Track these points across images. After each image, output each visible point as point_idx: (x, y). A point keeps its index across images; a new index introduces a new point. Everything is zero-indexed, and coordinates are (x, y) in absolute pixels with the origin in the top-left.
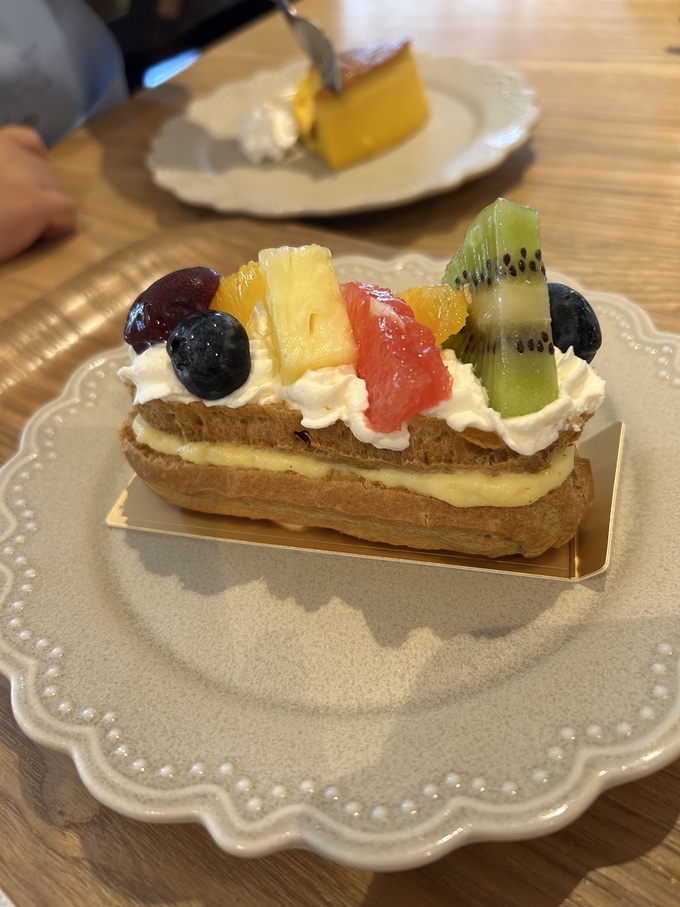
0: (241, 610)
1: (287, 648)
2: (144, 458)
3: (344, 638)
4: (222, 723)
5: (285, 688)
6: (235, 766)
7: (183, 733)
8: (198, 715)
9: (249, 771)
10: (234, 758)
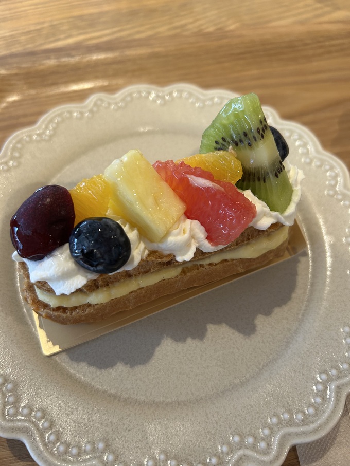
0: (167, 356)
1: (205, 361)
2: (64, 315)
3: (226, 339)
4: (213, 419)
5: (219, 380)
6: (239, 435)
7: (202, 438)
8: (199, 423)
9: (246, 432)
10: (234, 431)
